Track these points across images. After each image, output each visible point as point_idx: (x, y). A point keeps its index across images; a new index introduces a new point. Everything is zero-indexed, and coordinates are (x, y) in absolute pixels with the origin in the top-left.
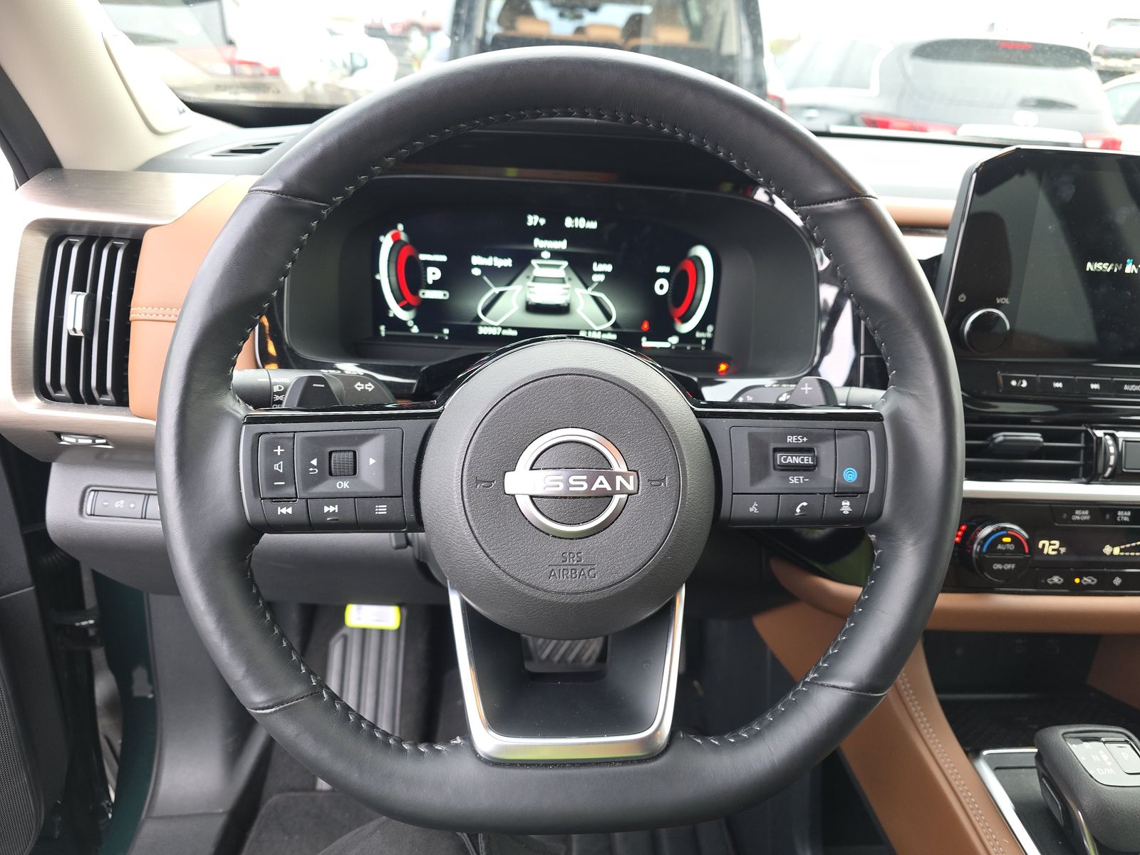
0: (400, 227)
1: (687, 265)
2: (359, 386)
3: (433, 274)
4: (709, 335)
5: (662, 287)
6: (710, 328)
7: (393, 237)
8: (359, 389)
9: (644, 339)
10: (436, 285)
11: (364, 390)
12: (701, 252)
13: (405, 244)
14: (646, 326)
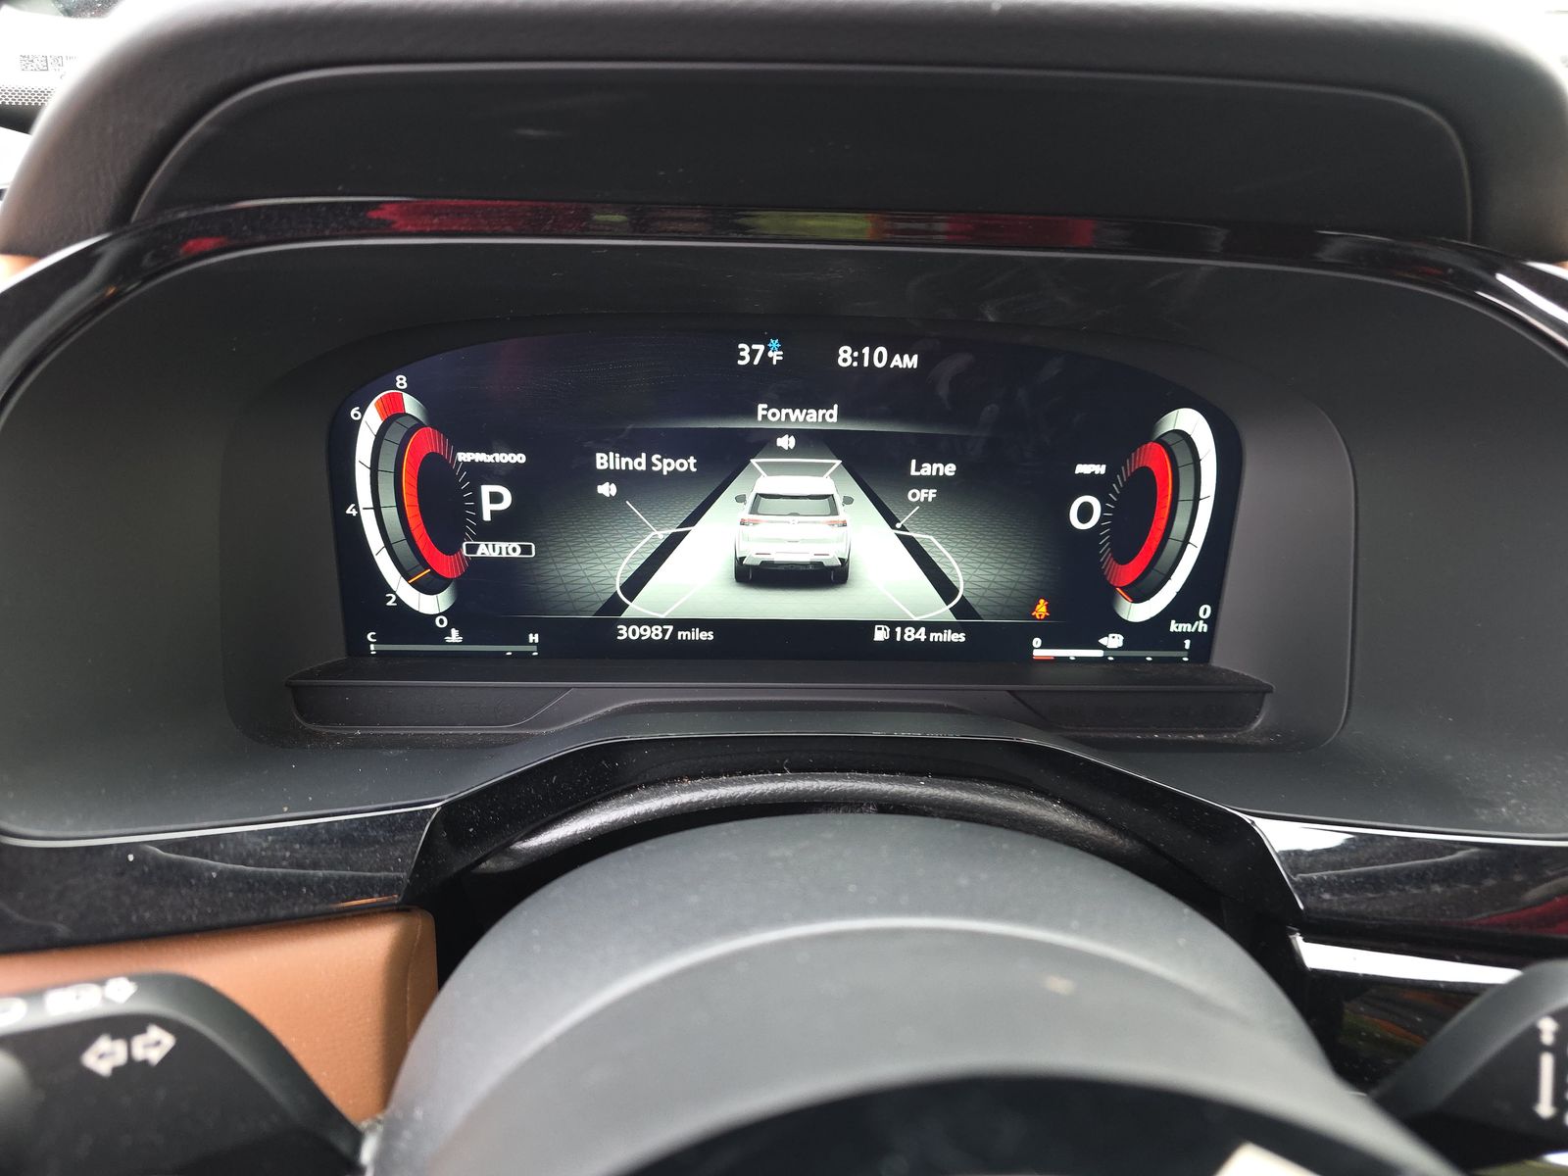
0: (401, 381)
1: (1149, 456)
2: (104, 1057)
3: (494, 500)
4: (1202, 627)
5: (1085, 513)
6: (1205, 611)
7: (382, 408)
8: (104, 1068)
9: (1037, 642)
10: (501, 527)
11: (133, 1068)
12: (1188, 421)
13: (419, 425)
14: (1041, 609)
